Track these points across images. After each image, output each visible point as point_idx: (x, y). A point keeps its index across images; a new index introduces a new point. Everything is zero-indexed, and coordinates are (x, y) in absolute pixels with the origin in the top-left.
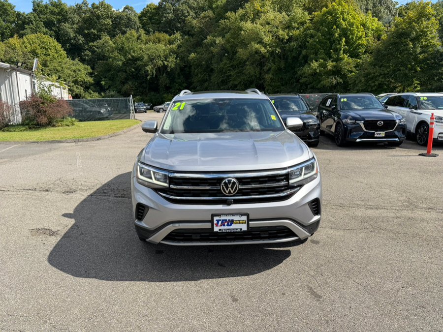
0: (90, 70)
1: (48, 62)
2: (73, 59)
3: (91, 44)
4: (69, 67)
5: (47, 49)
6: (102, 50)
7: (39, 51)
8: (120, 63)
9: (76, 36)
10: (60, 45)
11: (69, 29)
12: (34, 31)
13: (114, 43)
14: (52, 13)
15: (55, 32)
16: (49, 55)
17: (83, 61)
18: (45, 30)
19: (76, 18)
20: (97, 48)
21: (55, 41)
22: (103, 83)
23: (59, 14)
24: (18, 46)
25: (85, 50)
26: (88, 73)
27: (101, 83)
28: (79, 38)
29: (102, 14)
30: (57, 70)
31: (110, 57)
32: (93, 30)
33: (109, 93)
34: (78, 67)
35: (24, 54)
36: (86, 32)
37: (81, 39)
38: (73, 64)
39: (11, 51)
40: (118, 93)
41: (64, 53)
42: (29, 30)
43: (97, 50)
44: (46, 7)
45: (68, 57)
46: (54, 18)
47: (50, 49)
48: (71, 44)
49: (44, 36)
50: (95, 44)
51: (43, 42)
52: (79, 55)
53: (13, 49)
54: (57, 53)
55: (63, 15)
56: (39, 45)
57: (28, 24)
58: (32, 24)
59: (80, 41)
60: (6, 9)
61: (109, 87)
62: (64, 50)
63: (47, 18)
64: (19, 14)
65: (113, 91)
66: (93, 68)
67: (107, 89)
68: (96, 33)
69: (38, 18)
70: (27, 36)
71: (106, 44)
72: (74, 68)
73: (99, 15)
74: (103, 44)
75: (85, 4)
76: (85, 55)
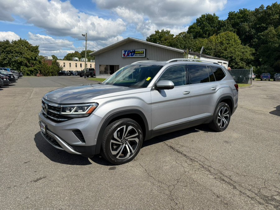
0: (254, 51)
1: (227, 48)
2: (245, 45)
3: (259, 34)
4: (240, 50)
5: (229, 40)
6: (266, 37)
7: (224, 42)
8: (277, 45)
9: (250, 30)
10: (238, 37)
11: (246, 26)
12: (225, 30)
13: (276, 31)
14: (239, 18)
15: (238, 29)
16: (230, 44)
17: (251, 46)
18: (231, 29)
19: (253, 18)
20: (263, 36)
21: (236, 35)
22: (261, 60)
23: (242, 18)
24: (214, 40)
25: (254, 38)
26: (253, 53)
27: (259, 60)
28: (252, 31)
29: (272, 12)
30: (232, 53)
31: (270, 42)
32: (263, 25)
33: (263, 66)
34: (246, 50)
35: (216, 44)
36: (258, 26)
37: (253, 31)
38: (243, 48)
39: (210, 43)
40: (270, 66)
41: (239, 41)
42: (222, 30)
43: (263, 37)
44: (236, 15)
45: (241, 44)
46: (238, 21)
47: (231, 40)
48: (246, 36)
49: (229, 32)
50: (262, 33)
51: (229, 36)
52: (250, 42)
53: (211, 42)
54: (235, 42)
55: (245, 18)
56: (225, 39)
57: (223, 27)
58: (225, 26)
59: (252, 33)
60: (214, 20)
61: (265, 62)
62: (240, 40)
63: (234, 22)
64: (219, 22)
65: (267, 65)
66: (256, 50)
67: (263, 64)
68: (265, 26)
69: (229, 22)
70: (220, 34)
71: (270, 33)
72: (243, 50)
73: (270, 13)
74: (268, 33)
75: (261, 8)
76: (253, 42)
